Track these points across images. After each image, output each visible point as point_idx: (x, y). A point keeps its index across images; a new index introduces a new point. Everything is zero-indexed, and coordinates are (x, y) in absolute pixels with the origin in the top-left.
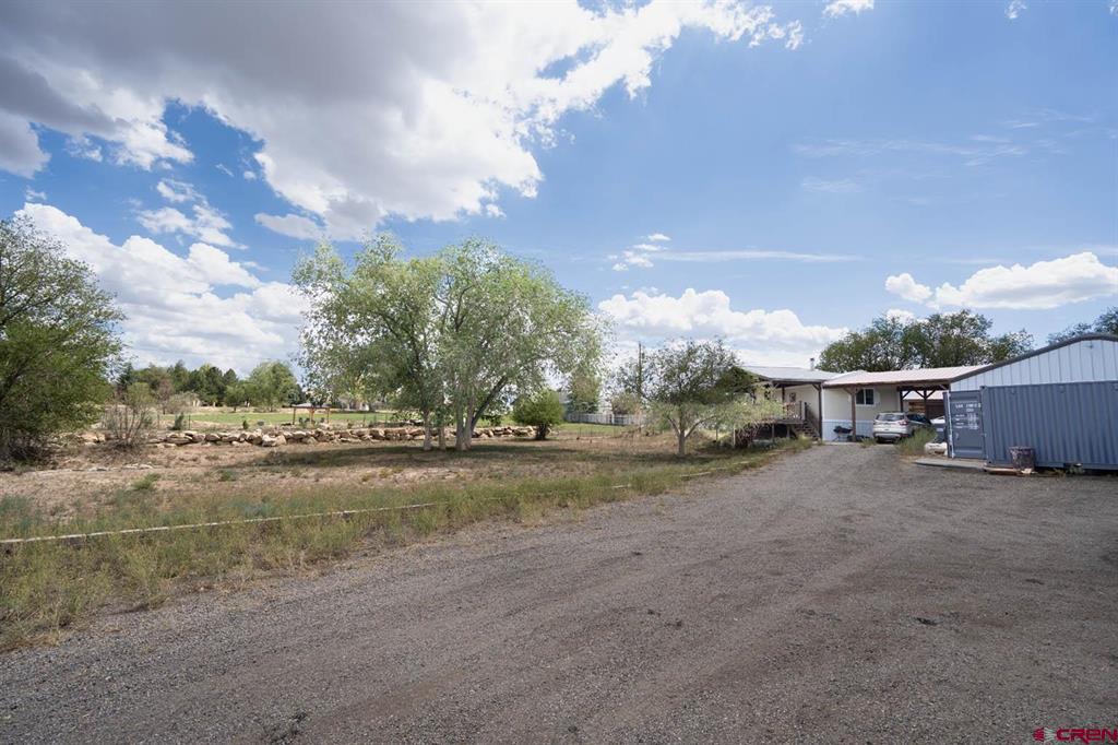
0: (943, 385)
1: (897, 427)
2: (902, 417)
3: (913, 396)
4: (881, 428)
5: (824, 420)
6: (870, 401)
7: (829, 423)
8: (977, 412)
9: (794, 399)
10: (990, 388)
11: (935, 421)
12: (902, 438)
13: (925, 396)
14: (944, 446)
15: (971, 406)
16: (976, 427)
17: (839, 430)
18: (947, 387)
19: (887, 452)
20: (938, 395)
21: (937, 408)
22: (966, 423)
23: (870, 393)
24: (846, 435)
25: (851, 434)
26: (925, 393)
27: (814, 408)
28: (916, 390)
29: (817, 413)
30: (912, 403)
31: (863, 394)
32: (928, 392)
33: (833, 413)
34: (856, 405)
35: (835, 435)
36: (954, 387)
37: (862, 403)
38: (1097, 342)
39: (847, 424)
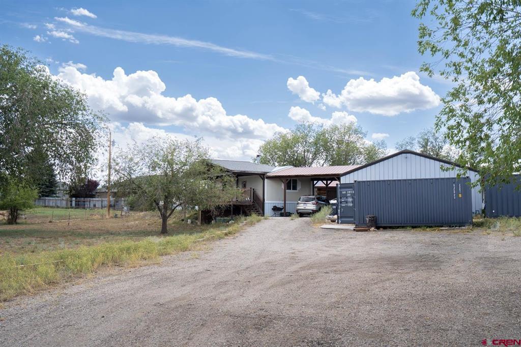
0: (337, 177)
1: (311, 206)
2: (313, 199)
3: (320, 184)
4: (301, 207)
5: (266, 201)
6: (295, 188)
7: (269, 204)
8: (352, 196)
9: (244, 186)
10: (359, 182)
11: (332, 202)
12: (314, 212)
13: (327, 185)
14: (336, 217)
15: (350, 192)
16: (351, 205)
17: (275, 209)
18: (339, 180)
19: (306, 222)
20: (333, 184)
21: (332, 193)
22: (347, 202)
23: (295, 182)
24: (280, 212)
25: (283, 211)
26: (327, 183)
27: (260, 194)
28: (322, 180)
29: (261, 198)
30: (320, 189)
31: (291, 182)
32: (329, 182)
33: (271, 195)
34: (287, 191)
35: (272, 212)
36: (344, 180)
37: (290, 189)
38: (409, 155)
39: (280, 204)
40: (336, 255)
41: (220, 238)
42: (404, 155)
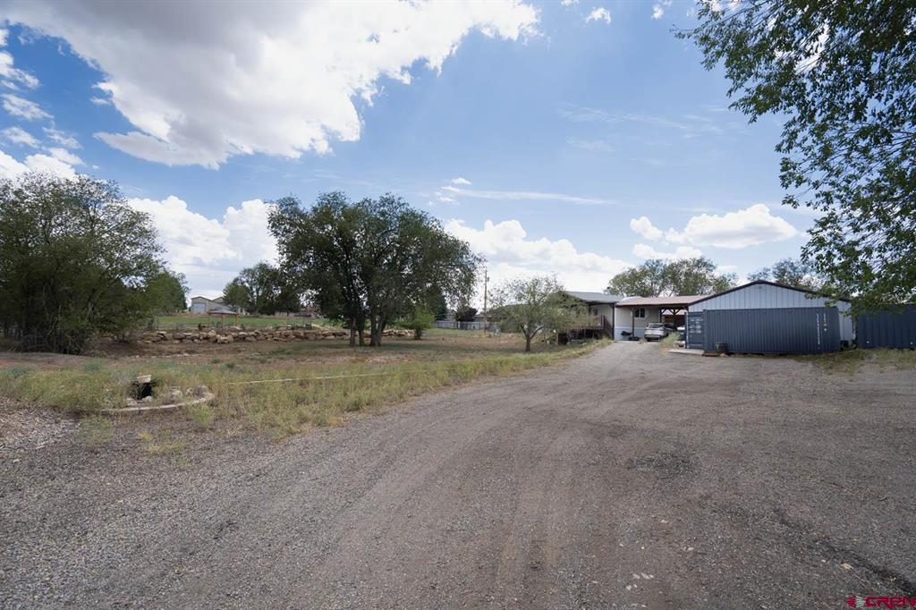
0: (685, 306)
1: (658, 332)
2: (661, 326)
3: (668, 312)
4: (649, 332)
5: (616, 327)
6: (643, 316)
7: (618, 329)
8: (701, 323)
9: (596, 314)
10: (709, 311)
11: (680, 328)
12: (661, 338)
13: (674, 313)
14: (684, 342)
15: (698, 320)
16: (700, 332)
17: (624, 334)
18: (687, 309)
19: (654, 346)
20: (681, 312)
21: (680, 320)
22: (695, 329)
23: (643, 311)
24: (629, 337)
25: (631, 336)
26: (674, 311)
27: (610, 320)
28: (669, 309)
29: (611, 324)
30: (667, 317)
31: (639, 311)
32: (676, 311)
33: (620, 322)
34: (636, 318)
35: (621, 337)
36: (691, 309)
37: (638, 316)
38: (763, 285)
39: (629, 330)
40: (685, 377)
41: (575, 357)
42: (757, 285)
